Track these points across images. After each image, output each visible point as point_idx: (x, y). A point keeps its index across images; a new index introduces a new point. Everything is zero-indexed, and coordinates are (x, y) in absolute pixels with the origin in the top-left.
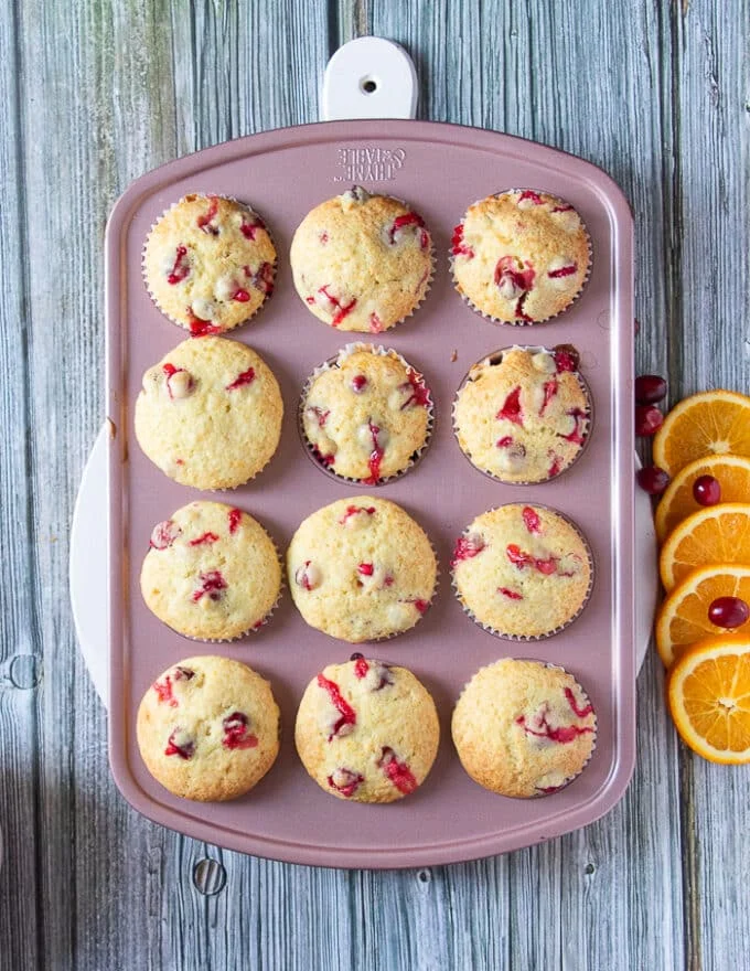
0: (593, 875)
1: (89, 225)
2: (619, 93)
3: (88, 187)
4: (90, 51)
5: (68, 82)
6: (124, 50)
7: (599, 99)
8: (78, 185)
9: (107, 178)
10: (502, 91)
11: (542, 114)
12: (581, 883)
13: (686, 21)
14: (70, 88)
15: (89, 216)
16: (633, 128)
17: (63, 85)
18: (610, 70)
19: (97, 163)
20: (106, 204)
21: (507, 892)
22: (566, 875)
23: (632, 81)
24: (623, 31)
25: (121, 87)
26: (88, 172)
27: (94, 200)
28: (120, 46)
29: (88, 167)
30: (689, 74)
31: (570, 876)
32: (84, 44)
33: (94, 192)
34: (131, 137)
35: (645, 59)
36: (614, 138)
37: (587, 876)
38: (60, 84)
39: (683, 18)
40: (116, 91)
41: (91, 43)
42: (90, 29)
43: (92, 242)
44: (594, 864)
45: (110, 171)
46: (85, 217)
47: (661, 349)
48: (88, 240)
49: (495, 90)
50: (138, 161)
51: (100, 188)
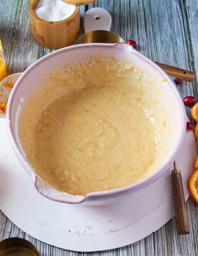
1: (7, 47)
2: (171, 26)
3: (8, 38)
4: (15, 9)
5: (7, 15)
6: (25, 9)
7: (165, 26)
8: (5, 37)
9: (15, 37)
10: (136, 23)
11: (149, 29)
13: (189, 11)
14: (7, 16)
15: (7, 45)
16: (176, 33)
17: (5, 15)
18: (168, 21)
19: (12, 33)
20: (13, 42)
23: (175, 23)
24: (171, 12)
25: (23, 16)
26: (9, 35)
27: (10, 42)
28: (24, 8)
29: (9, 34)
30: (192, 23)
32: (13, 7)
33: (10, 39)
34: (24, 28)
35: (178, 19)
36: (171, 35)
38: (4, 15)
39: (188, 10)
40: (21, 17)
41: (15, 7)
42: (16, 4)
43: (7, 51)
45: (16, 35)
47: (190, 88)
48: (6, 51)
49: (134, 23)
50: (25, 33)
51: (12, 39)
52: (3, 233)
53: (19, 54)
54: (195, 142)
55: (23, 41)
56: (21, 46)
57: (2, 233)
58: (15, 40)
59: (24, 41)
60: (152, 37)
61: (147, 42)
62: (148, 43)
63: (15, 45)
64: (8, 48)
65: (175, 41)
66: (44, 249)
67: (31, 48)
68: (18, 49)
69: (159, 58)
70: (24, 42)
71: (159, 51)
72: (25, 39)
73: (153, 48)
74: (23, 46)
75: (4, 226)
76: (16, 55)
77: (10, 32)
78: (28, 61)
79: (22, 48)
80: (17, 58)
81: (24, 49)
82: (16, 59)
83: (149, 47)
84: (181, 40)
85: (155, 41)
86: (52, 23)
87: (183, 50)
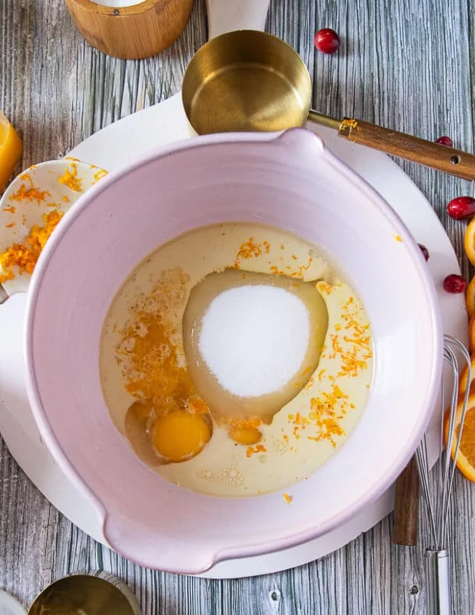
0: (417, 596)
1: (11, 58)
3: (11, 29)
8: (4, 26)
9: (27, 23)
12: (407, 602)
15: (11, 52)
19: (20, 10)
20: (25, 42)
21: (345, 610)
22: (395, 594)
26: (11, 17)
27: (16, 39)
29: (12, 14)
31: (398, 596)
33: (16, 33)
37: (412, 596)
43: (13, 72)
44: (417, 586)
45: (30, 16)
46: (8, 52)
50: (52, 9)
51: (21, 30)
52: (57, 542)
53: (44, 78)
54: (467, 320)
55: (49, 36)
56: (47, 53)
57: (54, 544)
58: (29, 33)
59: (54, 36)
60: (382, 8)
61: (369, 27)
62: (370, 30)
63: (31, 50)
64: (13, 61)
65: (442, 19)
66: (141, 574)
67: (73, 59)
68: (40, 65)
69: (396, 76)
70: (52, 40)
71: (398, 53)
72: (55, 28)
73: (384, 44)
74: (51, 55)
75: (56, 528)
76: (36, 81)
77: (12, 7)
78: (68, 99)
79: (49, 58)
80: (40, 93)
81: (55, 61)
82: (38, 95)
83: (372, 42)
84: (457, 16)
85: (388, 20)
86: (116, 11)
87: (459, 47)
